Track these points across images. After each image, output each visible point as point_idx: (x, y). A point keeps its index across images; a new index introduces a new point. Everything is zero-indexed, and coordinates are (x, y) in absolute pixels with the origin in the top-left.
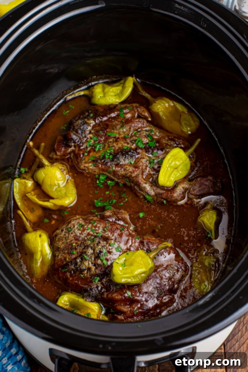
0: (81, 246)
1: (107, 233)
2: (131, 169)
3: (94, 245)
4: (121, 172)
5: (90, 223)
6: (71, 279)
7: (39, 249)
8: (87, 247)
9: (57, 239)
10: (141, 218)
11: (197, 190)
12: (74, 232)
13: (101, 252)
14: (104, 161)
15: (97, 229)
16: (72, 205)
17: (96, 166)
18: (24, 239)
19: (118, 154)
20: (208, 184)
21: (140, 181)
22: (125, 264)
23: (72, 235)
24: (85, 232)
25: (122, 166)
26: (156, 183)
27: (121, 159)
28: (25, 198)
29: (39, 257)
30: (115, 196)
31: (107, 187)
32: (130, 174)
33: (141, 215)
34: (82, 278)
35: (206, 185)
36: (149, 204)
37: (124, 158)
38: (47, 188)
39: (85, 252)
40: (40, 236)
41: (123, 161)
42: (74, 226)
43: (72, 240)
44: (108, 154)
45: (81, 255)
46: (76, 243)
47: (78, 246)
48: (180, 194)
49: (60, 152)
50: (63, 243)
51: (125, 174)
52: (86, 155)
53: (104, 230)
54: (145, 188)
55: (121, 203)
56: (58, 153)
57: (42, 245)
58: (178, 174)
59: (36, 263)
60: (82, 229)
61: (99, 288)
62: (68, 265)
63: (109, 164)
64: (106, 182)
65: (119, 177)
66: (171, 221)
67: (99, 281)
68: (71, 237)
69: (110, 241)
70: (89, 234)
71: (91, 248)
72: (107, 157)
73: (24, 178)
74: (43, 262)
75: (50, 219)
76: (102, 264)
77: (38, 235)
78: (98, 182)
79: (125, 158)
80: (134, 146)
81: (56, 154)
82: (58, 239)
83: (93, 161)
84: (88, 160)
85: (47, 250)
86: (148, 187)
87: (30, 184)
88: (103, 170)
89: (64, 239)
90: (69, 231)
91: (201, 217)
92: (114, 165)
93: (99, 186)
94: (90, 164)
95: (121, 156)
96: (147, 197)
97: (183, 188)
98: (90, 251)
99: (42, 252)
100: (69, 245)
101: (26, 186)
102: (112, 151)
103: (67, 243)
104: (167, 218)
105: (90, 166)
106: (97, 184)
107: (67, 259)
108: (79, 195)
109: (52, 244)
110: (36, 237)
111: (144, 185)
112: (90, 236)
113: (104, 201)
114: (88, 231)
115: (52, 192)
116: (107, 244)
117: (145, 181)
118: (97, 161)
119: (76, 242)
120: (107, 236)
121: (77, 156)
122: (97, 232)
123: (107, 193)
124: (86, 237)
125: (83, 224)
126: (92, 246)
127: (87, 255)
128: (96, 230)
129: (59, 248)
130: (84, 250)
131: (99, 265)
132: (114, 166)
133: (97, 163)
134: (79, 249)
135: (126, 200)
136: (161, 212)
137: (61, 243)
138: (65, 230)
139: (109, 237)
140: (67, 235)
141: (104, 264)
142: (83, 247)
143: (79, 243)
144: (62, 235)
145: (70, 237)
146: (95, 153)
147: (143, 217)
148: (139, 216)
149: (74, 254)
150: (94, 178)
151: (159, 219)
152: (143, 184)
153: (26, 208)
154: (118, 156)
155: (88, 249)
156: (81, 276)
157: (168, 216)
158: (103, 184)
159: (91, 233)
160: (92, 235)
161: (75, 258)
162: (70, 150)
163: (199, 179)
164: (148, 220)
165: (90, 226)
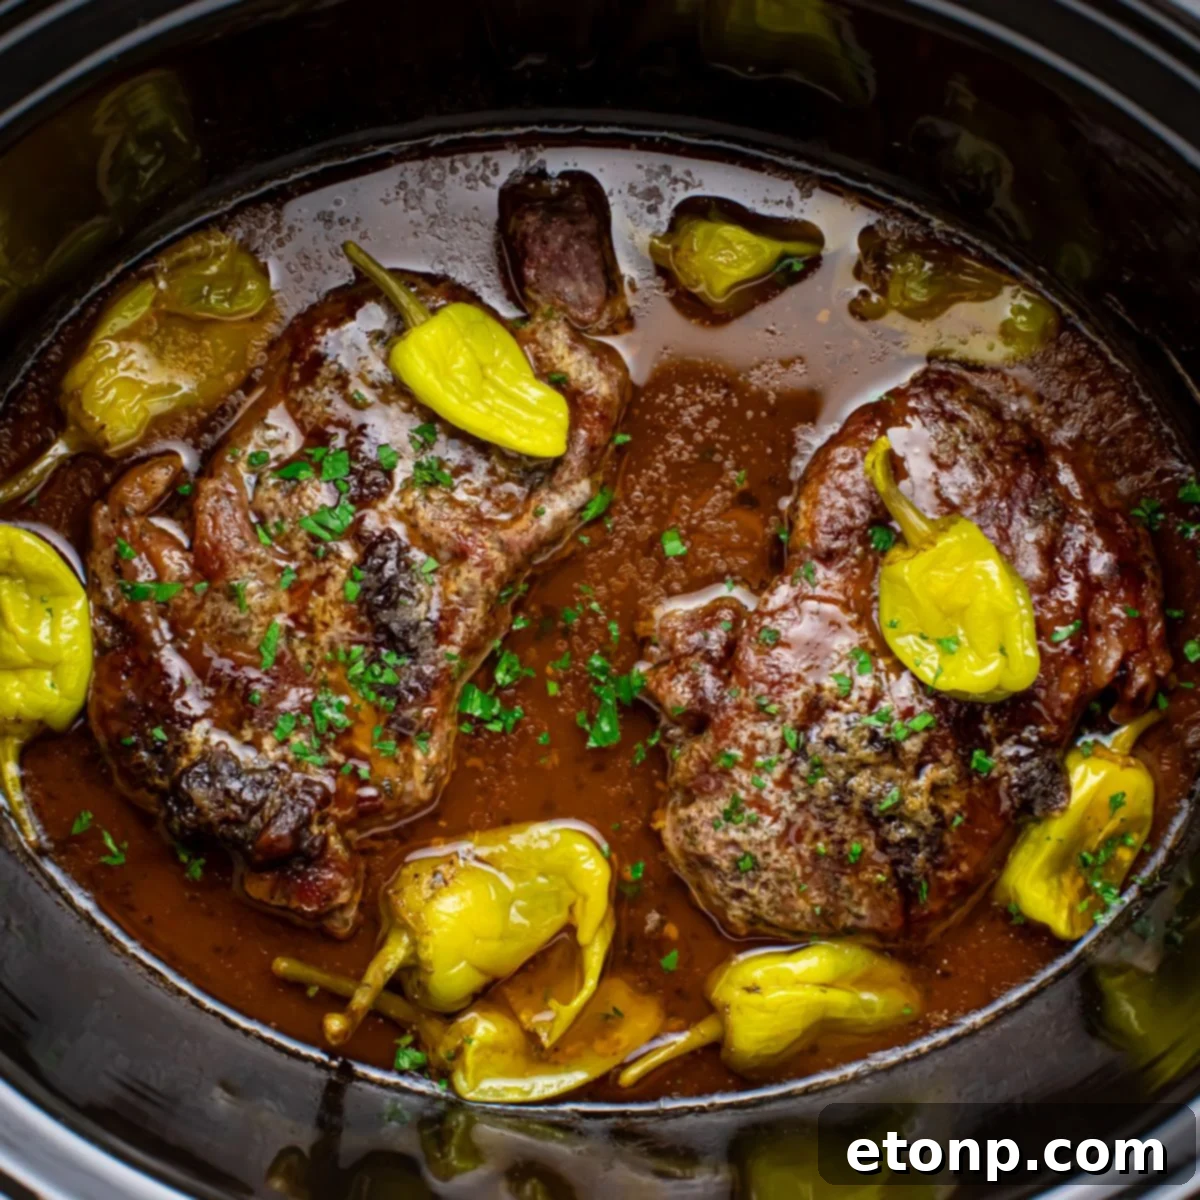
0: (833, 821)
1: (789, 705)
2: (469, 575)
3: (840, 764)
4: (473, 617)
5: (725, 772)
6: (964, 867)
7: (815, 995)
8: (843, 790)
9: (780, 918)
10: (692, 551)
11: (585, 288)
12: (761, 844)
13: (874, 737)
14: (412, 691)
15: (760, 745)
16: (605, 846)
17: (426, 730)
18: (757, 1056)
19: (385, 628)
20: (560, 238)
21: (529, 537)
22: (939, 642)
23: (775, 854)
24: (772, 798)
25: (449, 615)
26: (538, 468)
27: (415, 615)
28: (536, 1053)
29: (841, 1000)
30: (574, 657)
31: (527, 688)
32: (490, 581)
33: (673, 546)
34: (968, 820)
35: (565, 247)
36: (626, 508)
37: (410, 602)
38: (510, 954)
39: (867, 803)
40: (752, 989)
41: (424, 608)
42: (734, 843)
43: (799, 856)
44: (377, 669)
45: (872, 818)
46: (816, 837)
47: (829, 832)
48: (600, 368)
49: (336, 887)
50: (804, 895)
51: (487, 601)
52: (371, 772)
53: (771, 717)
54: (556, 520)
55: (608, 634)
56: (343, 897)
57: (799, 982)
58: (506, 363)
59: (868, 1007)
60: (752, 812)
61: (1024, 751)
62: (909, 876)
63: (428, 670)
64: (500, 689)
65: (488, 632)
66: (713, 423)
67: (989, 753)
68: (780, 858)
69: (827, 695)
70: (784, 782)
71: (851, 775)
72: (388, 677)
73: (459, 1053)
74: (864, 981)
75: (660, 945)
76: (924, 735)
77: (754, 998)
78: (496, 727)
79: (410, 595)
80: (348, 552)
81: (343, 907)
82: (778, 911)
83: (402, 739)
84: (396, 761)
85: (816, 962)
86: (556, 506)
87: (483, 1028)
88: (448, 699)
89: (784, 890)
90: (756, 866)
91: (710, 286)
92: (436, 647)
93: (518, 723)
94: (418, 755)
95: (400, 612)
96: (589, 514)
97: (572, 349)
98: (861, 783)
99: (825, 986)
100: (815, 868)
101: (495, 1048)
102: (357, 649)
103: (806, 877)
104: (699, 437)
105: (426, 754)
106: (504, 732)
107: (880, 877)
108: (547, 812)
109: (791, 938)
110: (761, 1008)
111: (546, 521)
112: (795, 780)
113: (591, 705)
114: (770, 785)
115: (534, 929)
116: (836, 709)
117: (528, 517)
118: (407, 724)
119: (808, 837)
120: (800, 706)
121: (367, 812)
122: (775, 746)
123: (553, 689)
124: (794, 794)
125: (723, 803)
126: (841, 772)
127: (880, 796)
128: (768, 749)
129: (824, 912)
130: (856, 805)
131: (927, 747)
132: (443, 647)
133: (418, 724)
134: (844, 827)
135: (595, 606)
136: (666, 461)
137: (801, 904)
138: (743, 885)
139: (806, 695)
140: (765, 876)
141: (927, 729)
142: (839, 810)
143: (815, 825)
144: (764, 896)
145: (784, 863)
146: (359, 731)
147: (683, 539)
148: (679, 558)
149: (863, 851)
150: (472, 740)
151: (699, 473)
152: (540, 527)
153: (600, 1046)
154: (395, 627)
155: (851, 792)
156: (959, 827)
157: (687, 434)
158: (508, 704)
159: (778, 771)
160: (792, 768)
161: (883, 845)
162: (335, 843)
163: (531, 273)
164: (702, 519)
165: (742, 776)
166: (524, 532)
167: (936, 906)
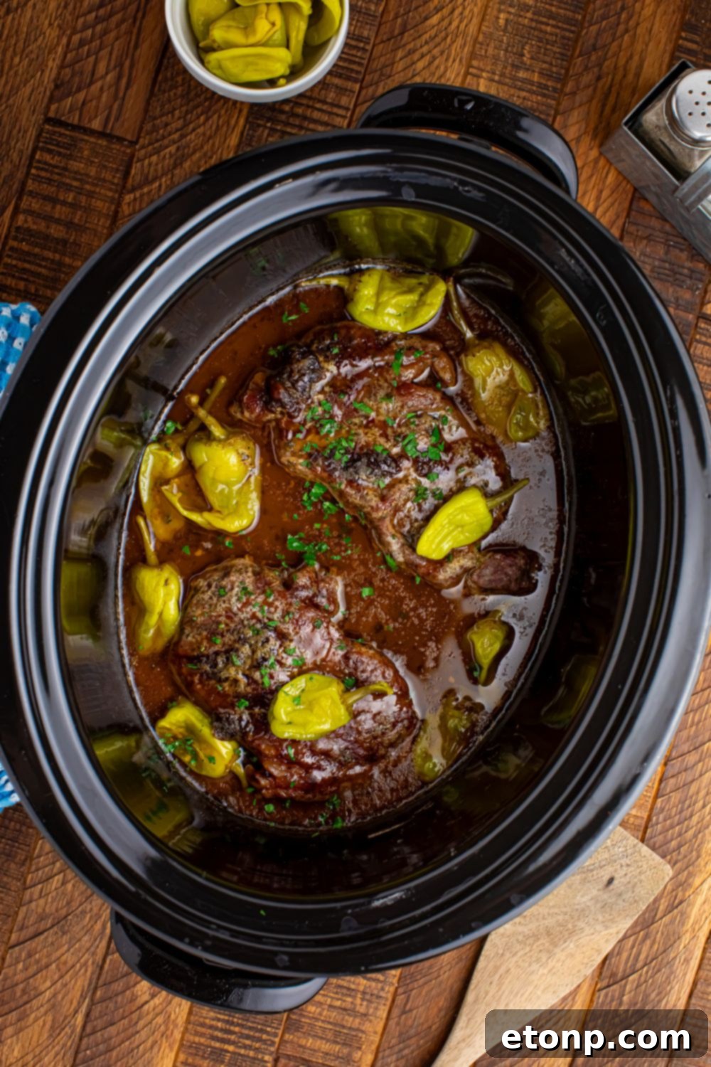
0: (232, 634)
1: (287, 626)
2: (374, 501)
3: (257, 642)
4: (355, 498)
5: (264, 592)
6: (199, 687)
7: (158, 609)
8: (245, 641)
9: (194, 601)
10: (362, 599)
11: (487, 578)
12: (229, 600)
13: (265, 659)
14: (329, 465)
15: (272, 609)
16: (244, 533)
17: (311, 467)
18: (136, 578)
19: (359, 459)
20: (510, 573)
21: (384, 530)
22: (299, 697)
23: (224, 606)
24: (248, 609)
25: (359, 488)
26: (413, 541)
27: (362, 473)
28: (160, 482)
29: (153, 620)
30: (329, 538)
31: (319, 515)
32: (369, 509)
33: (366, 592)
34: (219, 692)
35: (506, 574)
36: (388, 576)
37: (368, 472)
38: (205, 482)
39: (237, 650)
40: (166, 583)
41: (364, 478)
42: (232, 589)
43: (220, 616)
44: (342, 451)
45: (230, 651)
46: (227, 625)
47: (228, 631)
48: (451, 577)
49: (252, 412)
50: (203, 614)
51: (361, 506)
52: (299, 439)
53: (283, 617)
54: (389, 544)
55: (336, 555)
56: (247, 414)
57: (165, 603)
58: (462, 537)
59: (147, 631)
60: (244, 599)
61: (243, 723)
62: (200, 661)
63: (337, 474)
64: (322, 503)
65: (347, 503)
66: (416, 621)
67: (247, 708)
68: (221, 608)
69: (287, 643)
70: (254, 616)
71: (251, 646)
72: (338, 455)
73: (167, 448)
74: (158, 632)
75: (195, 546)
76: (260, 681)
77: (162, 582)
78: (305, 497)
79: (371, 473)
80: (395, 450)
81: (242, 413)
82: (198, 601)
83: (310, 455)
84: (301, 450)
85: (172, 612)
86: (395, 545)
87: (176, 462)
88: (322, 479)
89: (207, 606)
90: (220, 596)
91: (475, 633)
92: (346, 479)
93: (305, 507)
94: (301, 461)
95: (364, 467)
96: (388, 558)
97: (461, 567)
98: (246, 650)
99: (161, 614)
100: (214, 622)
101: (166, 464)
102: (353, 445)
103: (210, 617)
104: (412, 614)
105: (301, 464)
106: (302, 500)
107: (203, 649)
108: (263, 511)
109: (185, 604)
110: (157, 584)
111: (389, 539)
112: (254, 621)
113: (306, 540)
114: (254, 610)
115: (215, 494)
116: (281, 646)
117: (393, 531)
118: (316, 459)
119: (228, 621)
120: (285, 631)
121: (281, 433)
122: (270, 616)
123: (317, 526)
124: (248, 620)
125: (251, 588)
126: (253, 642)
127: (238, 656)
128: (270, 612)
129: (193, 621)
130: (237, 645)
131: (255, 682)
132: (345, 482)
133: (315, 464)
134: (229, 638)
135: (349, 552)
136: (405, 597)
137: (199, 612)
138: (213, 588)
139: (289, 634)
140: (215, 600)
141: (263, 683)
142: (236, 637)
143: (232, 625)
144: (206, 597)
145: (219, 609)
146: (317, 437)
147: (369, 597)
148: (360, 594)
149: (216, 644)
150: (301, 485)
151: (396, 611)
152: (388, 536)
153: (156, 511)
154: (359, 464)
155: (243, 645)
156: (217, 688)
157: (415, 609)
158: (314, 505)
159: (259, 615)
160: (259, 621)
161: (217, 653)
162: (271, 416)
163: (498, 556)
164: (376, 607)
165: (261, 599)
166: (387, 528)
167: (184, 671)
